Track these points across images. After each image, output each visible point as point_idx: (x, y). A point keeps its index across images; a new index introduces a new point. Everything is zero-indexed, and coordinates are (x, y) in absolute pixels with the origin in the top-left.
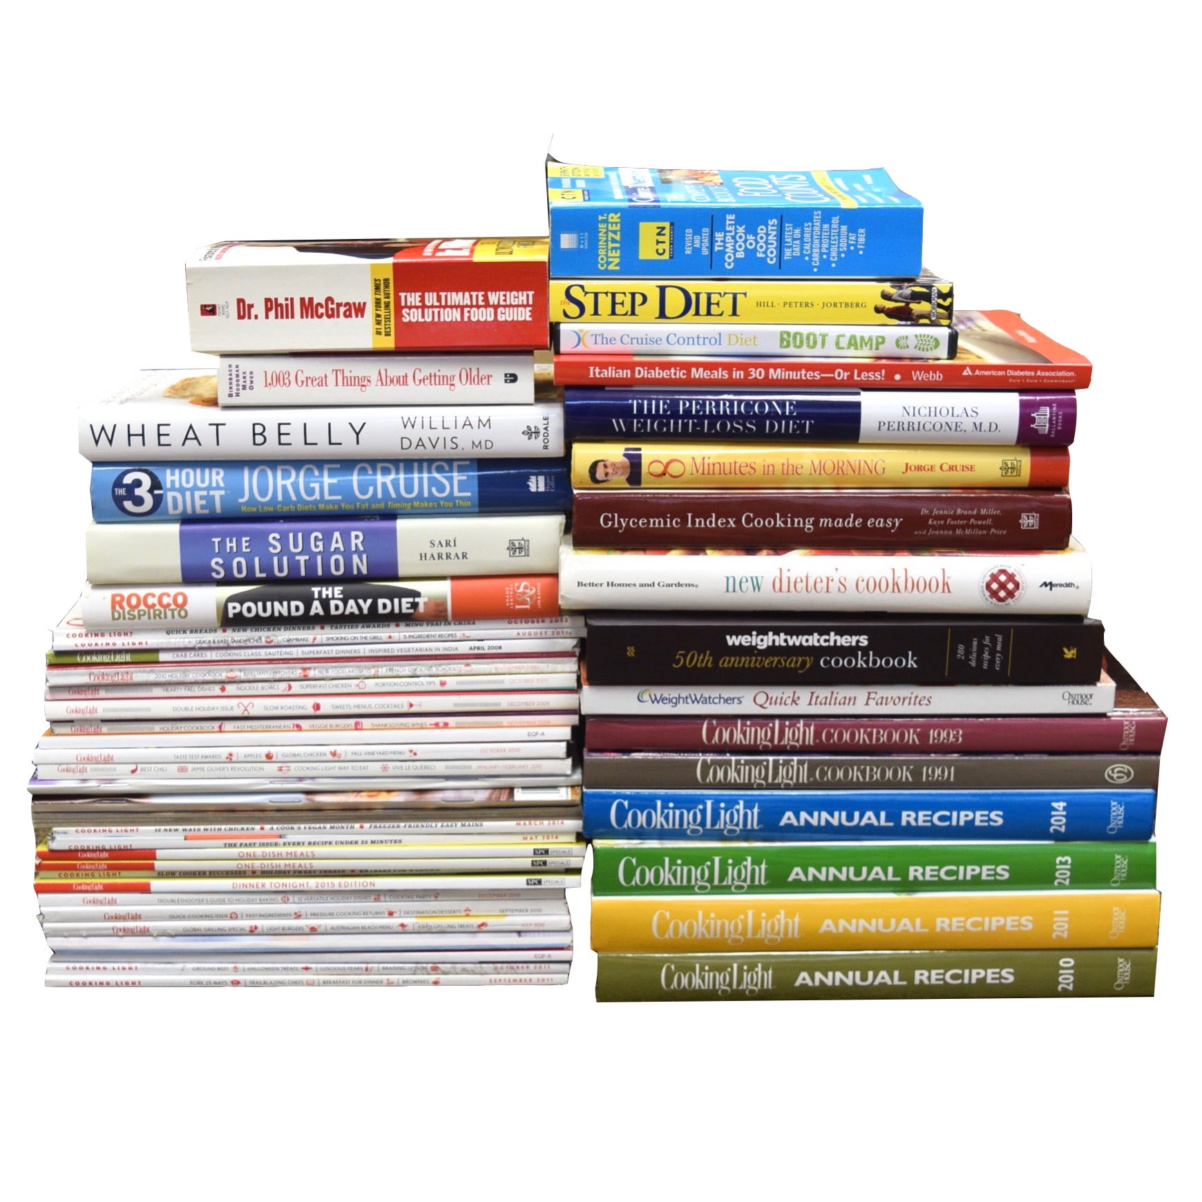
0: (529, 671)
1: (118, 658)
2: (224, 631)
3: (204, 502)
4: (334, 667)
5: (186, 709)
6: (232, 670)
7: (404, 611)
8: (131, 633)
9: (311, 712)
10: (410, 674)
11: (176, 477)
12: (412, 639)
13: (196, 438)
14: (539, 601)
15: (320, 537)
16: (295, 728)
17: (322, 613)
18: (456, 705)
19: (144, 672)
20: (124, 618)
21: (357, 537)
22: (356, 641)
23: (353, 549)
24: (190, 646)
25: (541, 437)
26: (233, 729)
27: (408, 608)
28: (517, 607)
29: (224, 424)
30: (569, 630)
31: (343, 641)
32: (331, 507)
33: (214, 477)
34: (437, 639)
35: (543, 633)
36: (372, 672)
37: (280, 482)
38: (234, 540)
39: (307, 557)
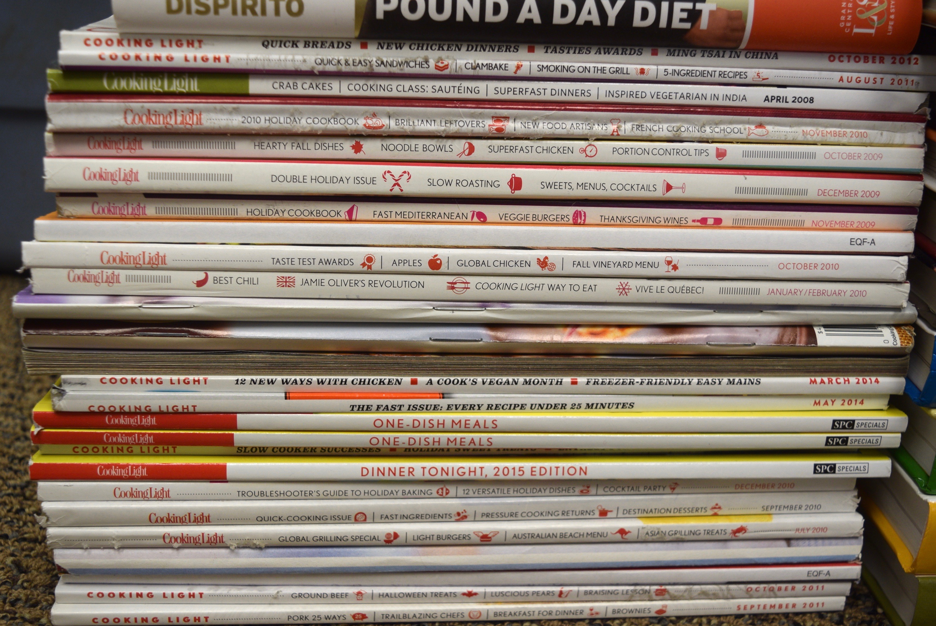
0: (854, 140)
1: (177, 86)
2: (364, 46)
4: (547, 118)
5: (294, 179)
6: (374, 115)
7: (676, 24)
8: (200, 42)
9: (505, 191)
10: (670, 135)
12: (676, 78)
14: (891, 23)
16: (476, 219)
17: (537, 18)
18: (739, 190)
19: (222, 111)
20: (189, 11)
22: (586, 75)
24: (304, 67)
26: (371, 217)
27: (682, 20)
28: (856, 30)
30: (915, 78)
31: (565, 74)
34: (717, 79)
35: (878, 80)
36: (611, 128)
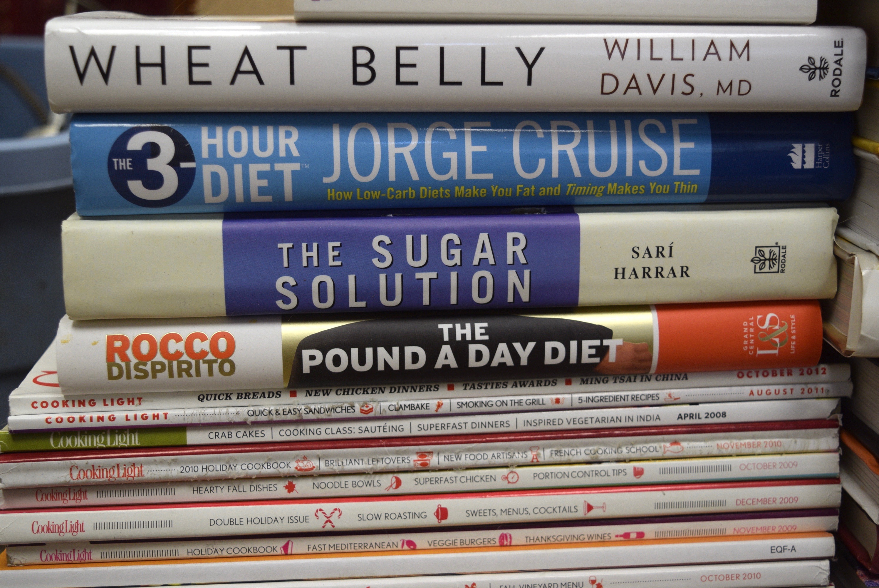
0: (768, 450)
1: (119, 441)
2: (293, 394)
3: (264, 183)
4: (469, 450)
5: (231, 522)
6: (305, 458)
7: (585, 359)
8: (140, 399)
9: (432, 521)
10: (587, 458)
11: (218, 141)
12: (590, 404)
13: (255, 71)
14: (793, 343)
15: (457, 241)
16: (406, 547)
17: (454, 364)
18: (658, 505)
19: (161, 463)
20: (129, 377)
21: (516, 241)
22: (504, 408)
23: (510, 261)
24: (238, 419)
25: (830, 77)
26: (306, 551)
27: (590, 356)
28: (759, 352)
29: (304, 48)
30: (825, 386)
31: (484, 409)
32: (475, 192)
33: (283, 141)
34: (630, 402)
35: (788, 391)
36: (530, 456)
37: (393, 150)
38: (315, 245)
39: (434, 275)
